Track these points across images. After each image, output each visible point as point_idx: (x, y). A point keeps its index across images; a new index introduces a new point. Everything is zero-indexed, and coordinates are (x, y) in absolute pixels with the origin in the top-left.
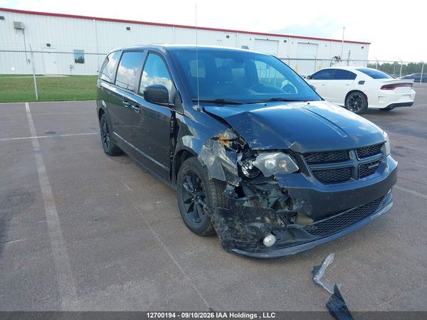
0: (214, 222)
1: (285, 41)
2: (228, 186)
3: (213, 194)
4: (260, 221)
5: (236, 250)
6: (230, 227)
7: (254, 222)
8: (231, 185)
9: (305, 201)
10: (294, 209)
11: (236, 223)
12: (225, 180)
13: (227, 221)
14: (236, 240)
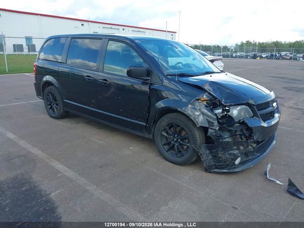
0: (201, 155)
1: (123, 29)
2: (210, 130)
3: (198, 136)
4: (236, 149)
5: (216, 170)
6: (213, 156)
7: (232, 150)
8: (212, 129)
9: (259, 133)
10: (255, 138)
11: (219, 153)
12: (208, 126)
13: (211, 153)
14: (217, 164)
